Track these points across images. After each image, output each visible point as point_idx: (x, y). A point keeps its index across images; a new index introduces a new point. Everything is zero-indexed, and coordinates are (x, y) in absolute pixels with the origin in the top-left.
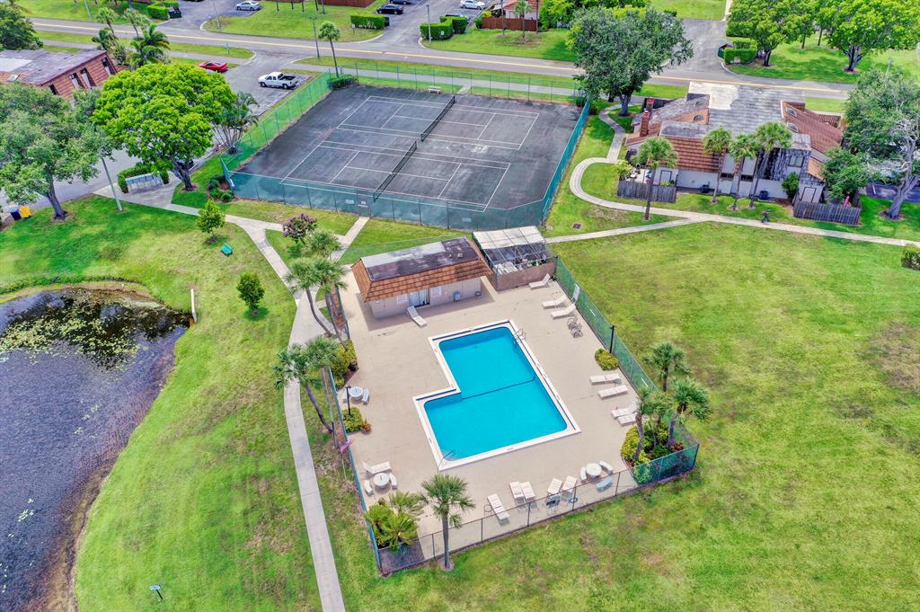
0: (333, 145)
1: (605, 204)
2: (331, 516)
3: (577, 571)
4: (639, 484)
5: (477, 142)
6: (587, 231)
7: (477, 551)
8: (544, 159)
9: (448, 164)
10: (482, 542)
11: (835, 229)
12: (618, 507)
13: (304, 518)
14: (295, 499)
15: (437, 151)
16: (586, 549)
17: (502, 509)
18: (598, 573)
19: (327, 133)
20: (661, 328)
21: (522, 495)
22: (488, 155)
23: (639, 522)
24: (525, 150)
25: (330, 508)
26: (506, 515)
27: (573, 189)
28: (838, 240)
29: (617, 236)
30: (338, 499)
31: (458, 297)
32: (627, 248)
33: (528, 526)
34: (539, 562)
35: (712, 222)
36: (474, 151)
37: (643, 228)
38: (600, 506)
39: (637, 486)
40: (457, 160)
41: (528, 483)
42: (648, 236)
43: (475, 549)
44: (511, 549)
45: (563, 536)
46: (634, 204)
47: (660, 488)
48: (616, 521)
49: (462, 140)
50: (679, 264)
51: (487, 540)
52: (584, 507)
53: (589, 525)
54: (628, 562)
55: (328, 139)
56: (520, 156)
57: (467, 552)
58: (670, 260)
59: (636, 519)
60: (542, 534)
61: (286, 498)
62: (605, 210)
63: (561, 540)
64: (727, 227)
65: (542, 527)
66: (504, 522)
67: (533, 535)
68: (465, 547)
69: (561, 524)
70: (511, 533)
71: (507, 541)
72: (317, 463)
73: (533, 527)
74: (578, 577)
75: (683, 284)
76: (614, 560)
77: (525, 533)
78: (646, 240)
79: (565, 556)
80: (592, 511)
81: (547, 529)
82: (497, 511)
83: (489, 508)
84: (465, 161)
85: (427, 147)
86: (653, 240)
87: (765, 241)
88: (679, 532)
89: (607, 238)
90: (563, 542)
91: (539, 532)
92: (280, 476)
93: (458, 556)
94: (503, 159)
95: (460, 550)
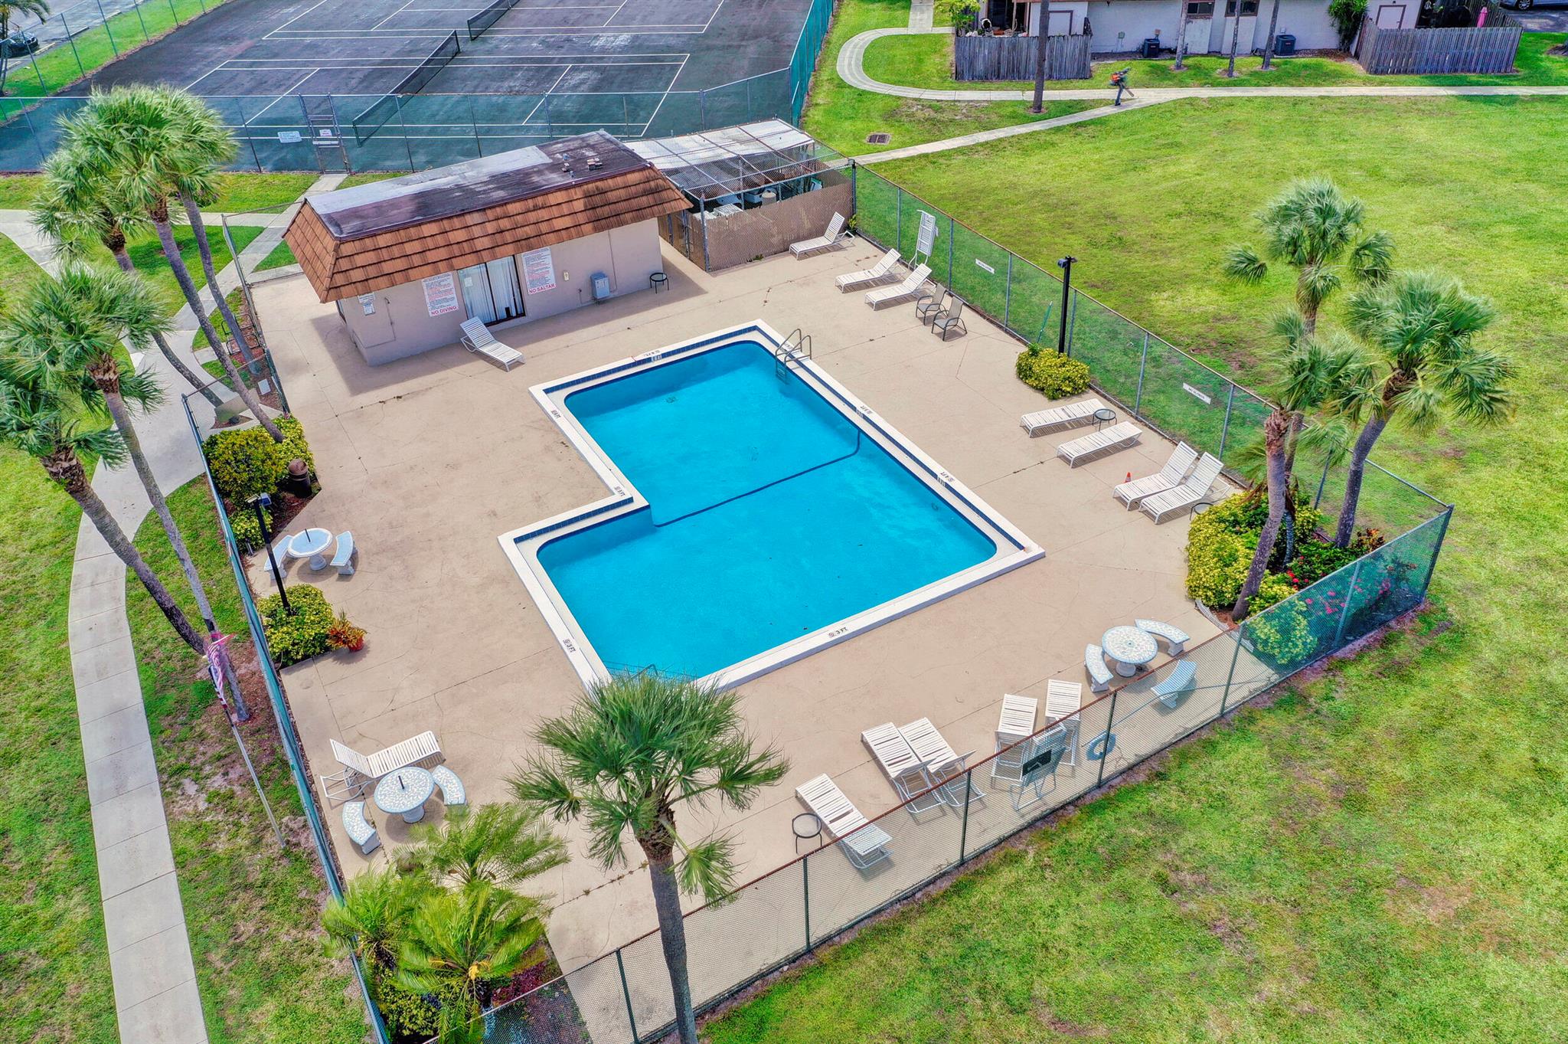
0: (252, 65)
1: (928, 95)
2: (216, 957)
3: (1188, 995)
4: (1279, 669)
5: (604, 30)
6: (903, 145)
7: (801, 987)
8: (766, 43)
9: (538, 70)
10: (809, 951)
11: (1471, 84)
12: (1244, 749)
13: (108, 980)
14: (79, 915)
15: (510, 51)
16: (1193, 906)
17: (856, 818)
18: (1270, 987)
19: (237, 48)
20: (1165, 295)
21: (913, 762)
22: (635, 45)
23: (1335, 787)
24: (716, 31)
25: (215, 928)
26: (878, 837)
27: (849, 79)
28: (1489, 100)
29: (981, 145)
30: (247, 887)
31: (602, 288)
32: (1013, 162)
33: (963, 862)
34: (1041, 990)
35: (1191, 102)
36: (598, 43)
37: (1037, 127)
38: (1184, 758)
39: (1275, 678)
40: (561, 60)
41: (924, 724)
42: (1055, 138)
43: (789, 982)
44: (923, 957)
45: (1096, 880)
46: (997, 89)
47: (1351, 671)
48: (1255, 796)
49: (566, 31)
50: (1152, 176)
51: (827, 940)
52: (1131, 768)
53: (1172, 824)
54: (1359, 925)
55: (241, 56)
56: (709, 42)
57: (764, 997)
58: (1125, 171)
59: (1319, 779)
60: (1018, 882)
61: (44, 915)
62: (937, 107)
63: (1094, 890)
64: (1231, 103)
65: (1013, 860)
66: (873, 864)
67: (989, 890)
68: (750, 982)
69: (1077, 836)
70: (908, 897)
71: (898, 930)
72: (171, 777)
73: (981, 866)
74: (1200, 1017)
75: (1179, 207)
76: (1306, 931)
77: (958, 890)
78: (1053, 144)
79: (1127, 947)
80: (1161, 776)
81: (1030, 860)
82: (838, 829)
83: (807, 826)
84: (582, 60)
85: (488, 46)
86: (1067, 143)
87: (1328, 118)
88: (1475, 796)
89: (960, 151)
90: (1103, 898)
91: (1007, 876)
92: (28, 842)
93: (727, 1019)
94: (669, 48)
95: (733, 994)
